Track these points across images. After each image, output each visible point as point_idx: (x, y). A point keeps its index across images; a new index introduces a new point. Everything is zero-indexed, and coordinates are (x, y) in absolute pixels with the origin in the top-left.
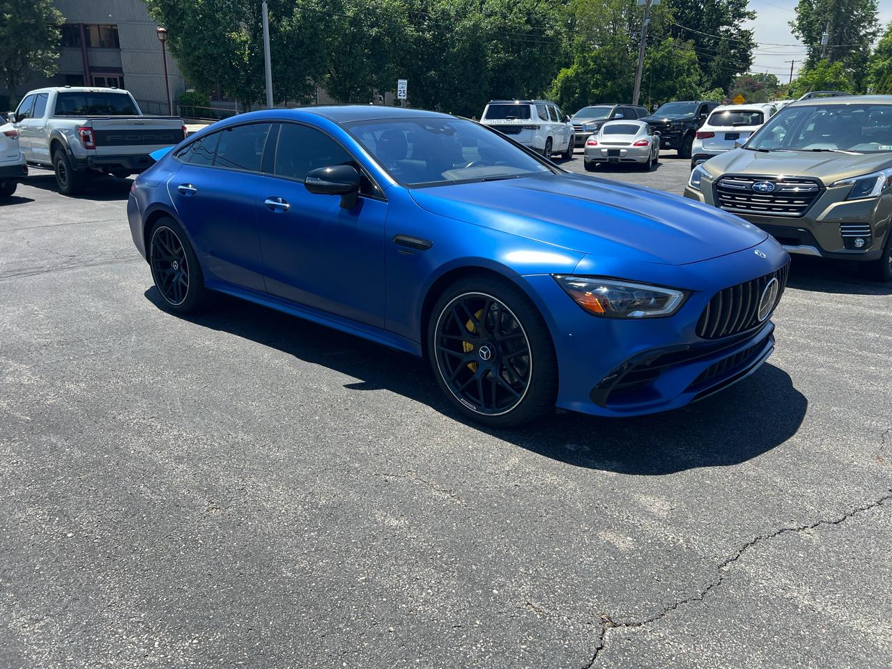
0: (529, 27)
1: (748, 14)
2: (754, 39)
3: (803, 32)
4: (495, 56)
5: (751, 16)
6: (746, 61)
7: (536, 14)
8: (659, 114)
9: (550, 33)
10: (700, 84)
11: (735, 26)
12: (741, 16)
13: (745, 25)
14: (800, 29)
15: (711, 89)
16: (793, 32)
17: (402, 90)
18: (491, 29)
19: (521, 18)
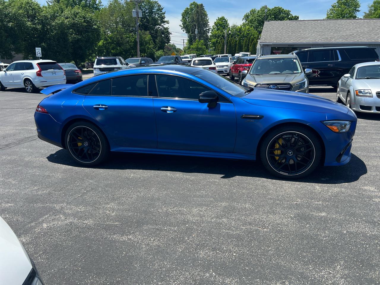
0: (85, 24)
1: (166, 21)
2: (170, 31)
3: (185, 29)
4: (72, 36)
5: (168, 22)
6: (169, 40)
7: (87, 18)
8: (159, 61)
9: (95, 27)
10: (154, 48)
11: (162, 26)
12: (164, 22)
13: (166, 26)
14: (184, 28)
15: (158, 50)
16: (182, 29)
17: (39, 52)
18: (69, 24)
19: (81, 20)
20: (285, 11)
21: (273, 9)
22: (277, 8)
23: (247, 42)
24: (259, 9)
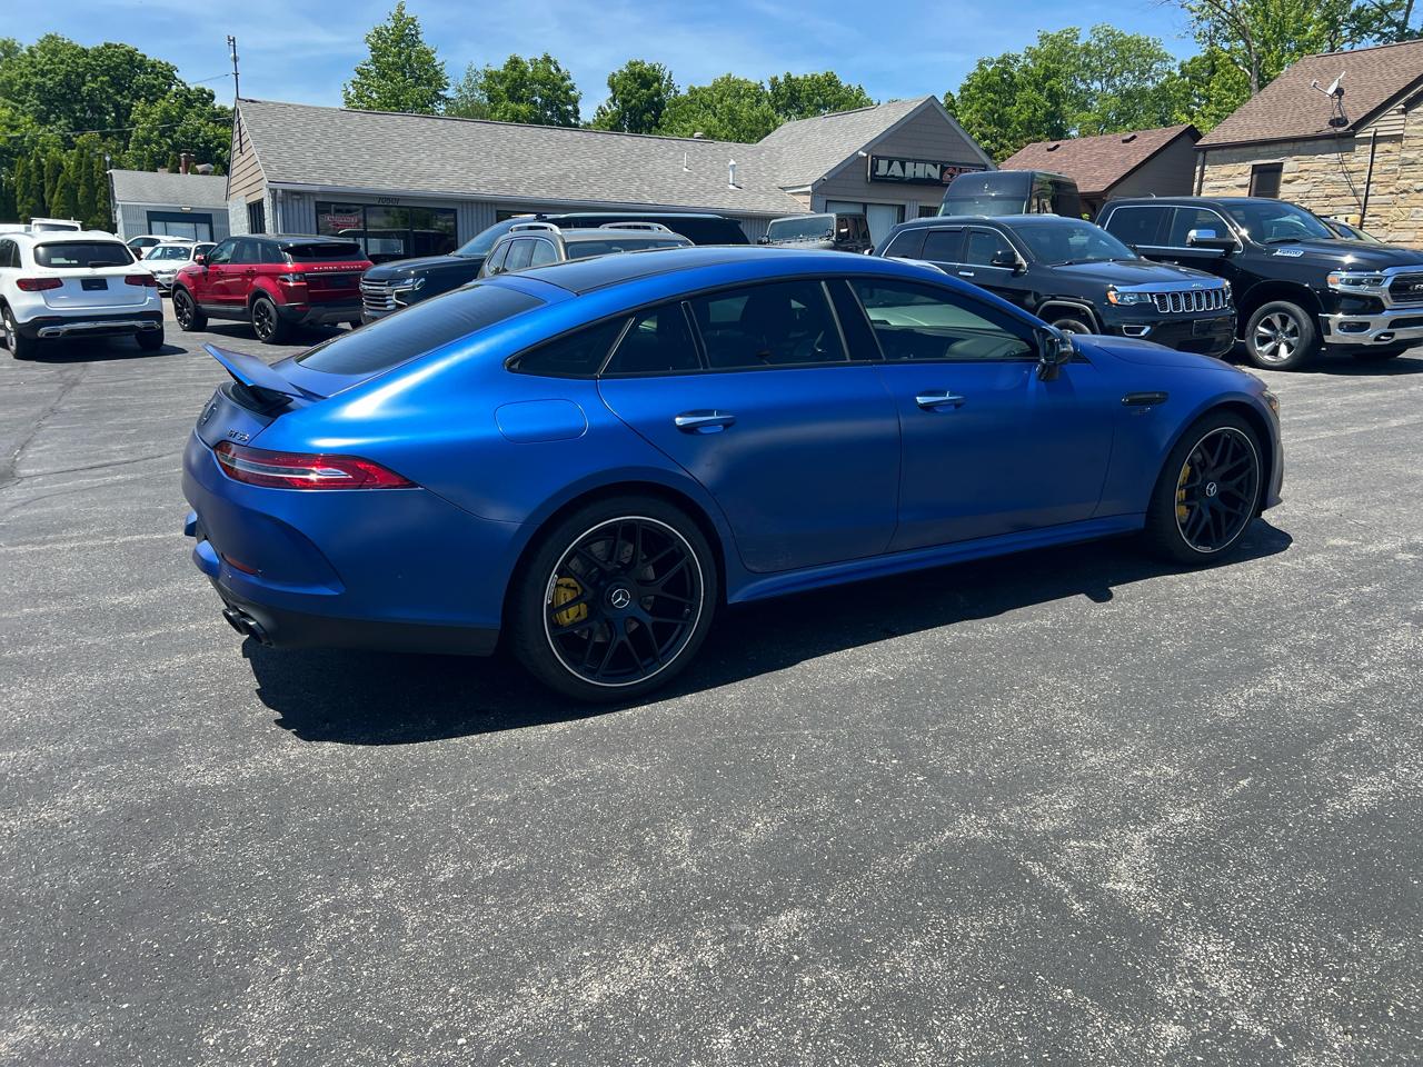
20: (153, 66)
21: (100, 52)
22: (116, 47)
23: (34, 177)
24: (35, 44)
